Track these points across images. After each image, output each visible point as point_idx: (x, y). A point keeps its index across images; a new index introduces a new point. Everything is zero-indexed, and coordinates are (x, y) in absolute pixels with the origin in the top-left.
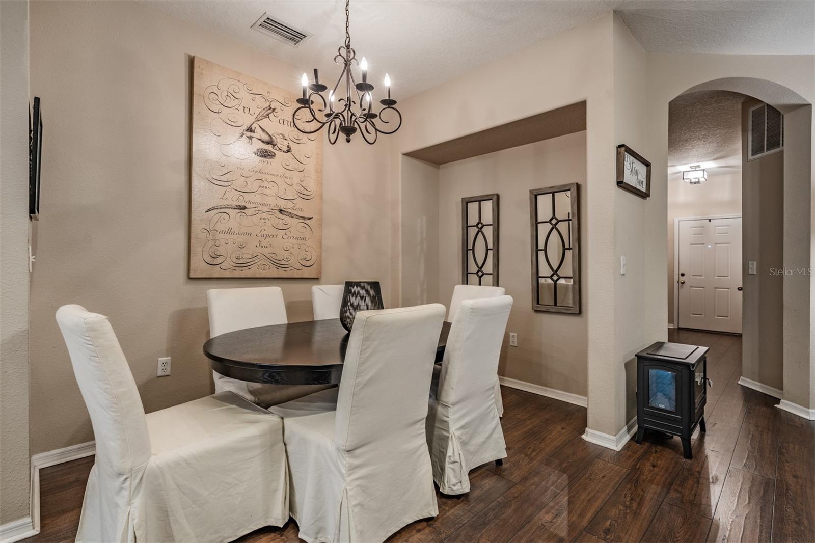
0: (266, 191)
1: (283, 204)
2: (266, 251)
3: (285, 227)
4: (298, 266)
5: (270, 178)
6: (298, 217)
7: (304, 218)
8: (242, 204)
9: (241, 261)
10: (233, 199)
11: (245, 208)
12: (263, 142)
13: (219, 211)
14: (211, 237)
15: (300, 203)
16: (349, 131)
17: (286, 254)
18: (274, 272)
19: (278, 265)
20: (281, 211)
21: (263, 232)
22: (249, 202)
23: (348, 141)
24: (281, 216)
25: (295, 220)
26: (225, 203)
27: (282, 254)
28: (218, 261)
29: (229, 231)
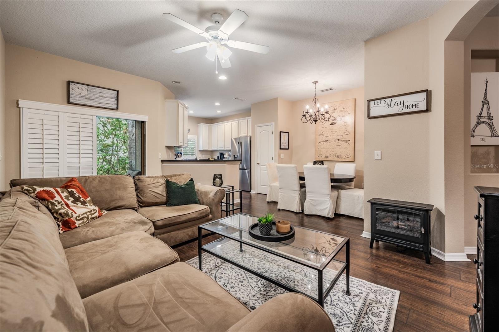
0: (333, 135)
1: (339, 138)
2: (333, 153)
3: (340, 145)
4: (345, 157)
5: (334, 130)
6: (344, 141)
7: (346, 141)
8: (327, 140)
9: (327, 156)
10: (325, 139)
11: (328, 141)
12: (333, 120)
13: (320, 143)
14: (319, 150)
15: (345, 136)
16: (316, 121)
17: (340, 153)
18: (336, 159)
19: (337, 157)
20: (338, 140)
21: (333, 147)
22: (329, 139)
23: (316, 123)
24: (338, 141)
25: (343, 142)
26: (322, 140)
27: (338, 154)
28: (321, 156)
29: (324, 148)
